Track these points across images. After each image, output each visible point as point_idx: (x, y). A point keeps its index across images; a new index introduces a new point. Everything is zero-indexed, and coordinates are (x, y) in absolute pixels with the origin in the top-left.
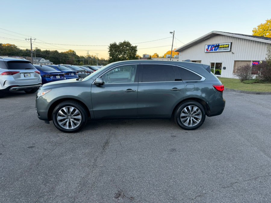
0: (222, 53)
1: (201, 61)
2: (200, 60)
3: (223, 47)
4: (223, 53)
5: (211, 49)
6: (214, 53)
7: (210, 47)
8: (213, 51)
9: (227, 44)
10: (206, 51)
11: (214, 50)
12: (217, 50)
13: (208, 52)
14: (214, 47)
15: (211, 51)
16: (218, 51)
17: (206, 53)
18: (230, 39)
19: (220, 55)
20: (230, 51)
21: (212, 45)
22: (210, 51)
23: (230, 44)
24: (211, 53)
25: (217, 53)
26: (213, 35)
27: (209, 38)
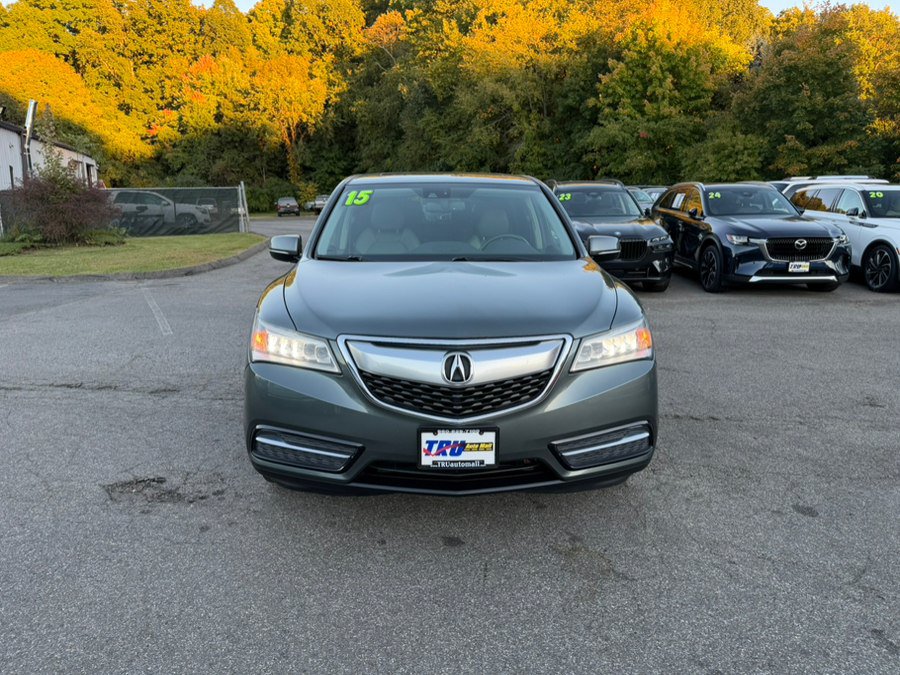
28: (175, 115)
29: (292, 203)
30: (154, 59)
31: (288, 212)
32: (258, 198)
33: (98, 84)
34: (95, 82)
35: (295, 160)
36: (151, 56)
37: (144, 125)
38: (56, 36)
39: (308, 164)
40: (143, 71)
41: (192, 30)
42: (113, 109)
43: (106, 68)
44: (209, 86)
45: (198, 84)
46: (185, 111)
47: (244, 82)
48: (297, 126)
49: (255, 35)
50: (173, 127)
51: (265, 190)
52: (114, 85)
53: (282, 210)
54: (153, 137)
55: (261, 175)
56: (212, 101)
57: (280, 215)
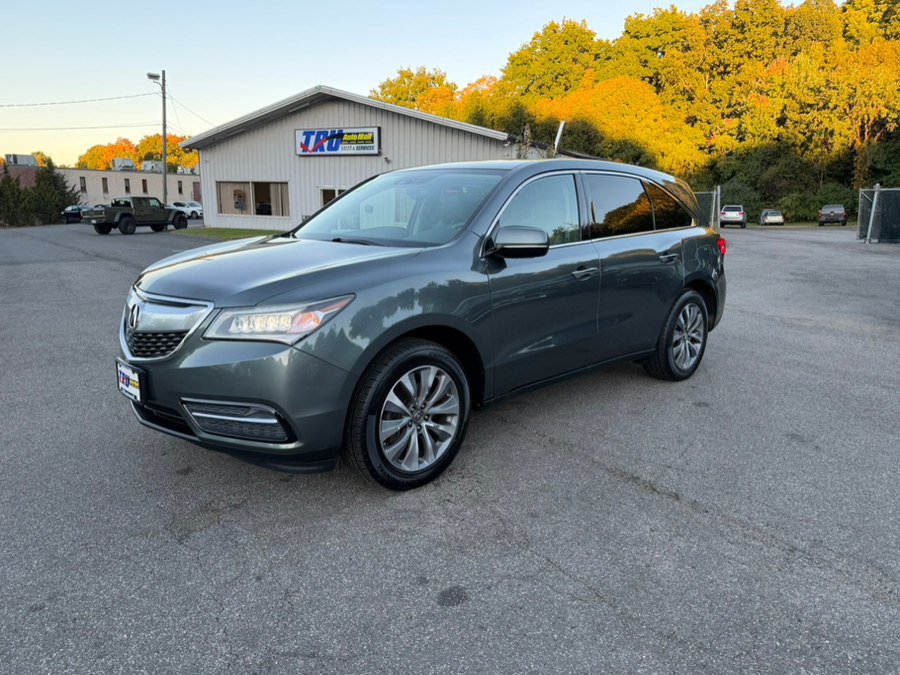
0: (353, 158)
1: (286, 183)
2: (283, 180)
3: (357, 142)
4: (358, 158)
5: (319, 146)
6: (327, 159)
7: (313, 139)
8: (326, 152)
9: (366, 130)
10: (300, 151)
11: (328, 149)
12: (336, 148)
13: (308, 153)
14: (328, 138)
15: (319, 152)
16: (340, 152)
17: (302, 158)
18: (373, 117)
19: (342, 165)
20: (379, 154)
21: (319, 134)
22: (315, 150)
23: (375, 131)
24: (317, 159)
25: (337, 158)
26: (322, 99)
27: (304, 109)
28: (735, 122)
29: (840, 210)
30: (729, 69)
31: (832, 221)
32: (808, 206)
33: (673, 101)
34: (670, 98)
35: (864, 163)
36: (726, 66)
37: (705, 135)
38: (646, 61)
39: (879, 166)
40: (718, 83)
41: (775, 34)
42: (680, 122)
43: (681, 85)
44: (778, 89)
45: (766, 87)
46: (746, 118)
47: (818, 79)
48: (876, 123)
49: (847, 26)
50: (731, 135)
51: (818, 197)
52: (688, 100)
53: (823, 219)
54: (710, 147)
55: (818, 181)
56: (776, 105)
57: (822, 224)
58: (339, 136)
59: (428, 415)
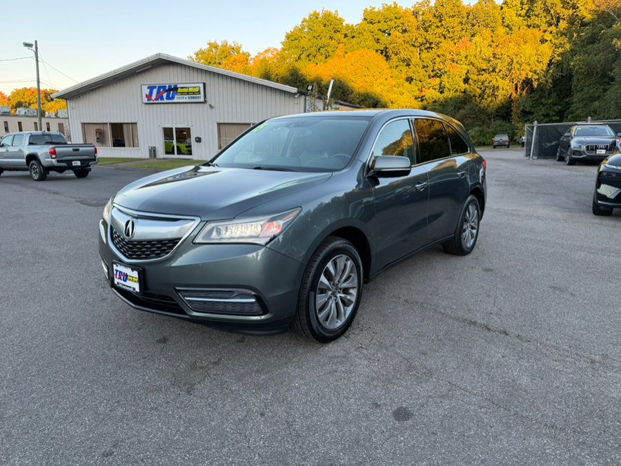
0: (185, 105)
1: (136, 123)
2: (133, 121)
3: (188, 93)
4: (189, 105)
5: (159, 96)
6: (166, 105)
7: (155, 91)
8: (165, 101)
9: (195, 85)
10: (145, 100)
11: (167, 99)
12: (173, 98)
13: (152, 102)
14: (166, 91)
15: (160, 101)
16: (175, 100)
17: (147, 105)
18: (200, 76)
19: (178, 110)
20: (205, 102)
21: (160, 87)
22: (157, 99)
23: (202, 86)
24: (159, 105)
25: (173, 105)
26: (161, 63)
27: (148, 70)
28: (438, 80)
29: (505, 138)
30: (432, 46)
31: (501, 145)
32: (485, 135)
33: (397, 66)
34: (395, 64)
35: (517, 108)
36: (431, 44)
37: (419, 90)
38: (378, 39)
39: (527, 110)
40: (425, 55)
41: (461, 23)
42: (402, 81)
43: (402, 55)
44: (464, 59)
45: (456, 58)
46: (444, 78)
47: (488, 53)
48: (524, 81)
49: (504, 18)
50: (435, 89)
51: (491, 130)
52: (406, 66)
53: (496, 144)
54: (422, 97)
55: (490, 120)
56: (462, 69)
57: (495, 147)
58: (176, 89)
59: (340, 289)
